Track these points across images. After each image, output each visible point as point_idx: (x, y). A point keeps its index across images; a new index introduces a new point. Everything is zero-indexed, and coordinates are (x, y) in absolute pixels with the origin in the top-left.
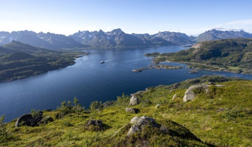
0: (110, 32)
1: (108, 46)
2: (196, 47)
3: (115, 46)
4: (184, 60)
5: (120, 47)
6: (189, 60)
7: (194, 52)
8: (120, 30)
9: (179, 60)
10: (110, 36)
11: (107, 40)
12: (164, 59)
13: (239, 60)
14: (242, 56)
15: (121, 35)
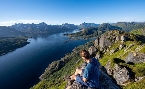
0: (38, 24)
1: (39, 32)
2: (83, 31)
3: (44, 32)
4: (80, 36)
5: (47, 32)
6: (82, 35)
7: (83, 32)
8: (44, 23)
9: (79, 36)
10: (39, 26)
11: (38, 29)
12: (73, 36)
13: (97, 34)
14: (98, 33)
15: (45, 26)
